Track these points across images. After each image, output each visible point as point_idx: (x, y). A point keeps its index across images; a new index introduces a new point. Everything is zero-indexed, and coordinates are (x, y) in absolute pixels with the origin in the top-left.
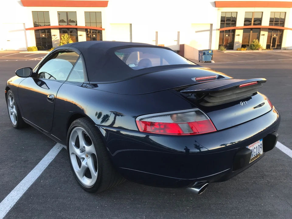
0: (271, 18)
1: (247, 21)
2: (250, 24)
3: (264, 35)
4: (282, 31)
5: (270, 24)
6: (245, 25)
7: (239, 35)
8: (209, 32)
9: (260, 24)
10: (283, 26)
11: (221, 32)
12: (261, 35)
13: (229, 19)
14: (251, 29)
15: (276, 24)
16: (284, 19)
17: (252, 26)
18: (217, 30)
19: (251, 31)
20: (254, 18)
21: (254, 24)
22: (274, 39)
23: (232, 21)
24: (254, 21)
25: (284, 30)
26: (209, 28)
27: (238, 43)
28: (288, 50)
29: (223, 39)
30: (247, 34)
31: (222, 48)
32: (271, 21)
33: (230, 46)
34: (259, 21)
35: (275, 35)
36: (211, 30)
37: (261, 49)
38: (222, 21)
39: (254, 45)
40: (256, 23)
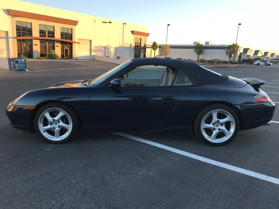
0: (61, 33)
1: (42, 32)
2: (45, 36)
3: (58, 46)
4: (71, 44)
5: (62, 38)
6: (40, 36)
7: (36, 45)
8: (5, 40)
9: (53, 36)
10: (72, 40)
11: (18, 40)
12: (56, 46)
13: (24, 29)
14: (47, 40)
15: (66, 38)
16: (72, 34)
17: (47, 38)
18: (13, 38)
19: (47, 42)
20: (48, 31)
21: (48, 36)
22: (66, 50)
23: (28, 31)
24: (48, 34)
25: (73, 43)
26: (4, 36)
27: (37, 52)
28: (78, 59)
29: (21, 48)
30: (44, 44)
31: (22, 56)
32: (62, 34)
33: (30, 55)
34: (52, 34)
35: (66, 47)
36: (7, 38)
37: (59, 59)
38: (17, 30)
39: (52, 55)
40: (49, 35)
